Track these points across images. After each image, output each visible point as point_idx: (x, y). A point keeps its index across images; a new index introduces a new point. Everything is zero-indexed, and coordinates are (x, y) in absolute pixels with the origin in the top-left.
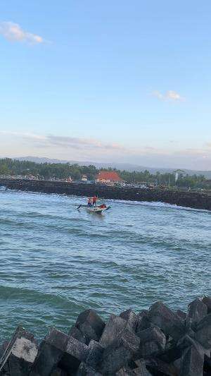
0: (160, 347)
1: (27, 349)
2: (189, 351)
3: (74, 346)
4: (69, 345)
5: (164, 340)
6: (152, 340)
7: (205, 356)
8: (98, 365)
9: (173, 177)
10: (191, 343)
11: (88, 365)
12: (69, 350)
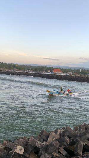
0: (67, 144)
1: (20, 150)
2: (78, 143)
3: (38, 144)
4: (37, 143)
5: (69, 141)
6: (65, 141)
7: (83, 145)
8: (46, 150)
9: (79, 70)
10: (78, 141)
11: (43, 150)
12: (36, 145)
